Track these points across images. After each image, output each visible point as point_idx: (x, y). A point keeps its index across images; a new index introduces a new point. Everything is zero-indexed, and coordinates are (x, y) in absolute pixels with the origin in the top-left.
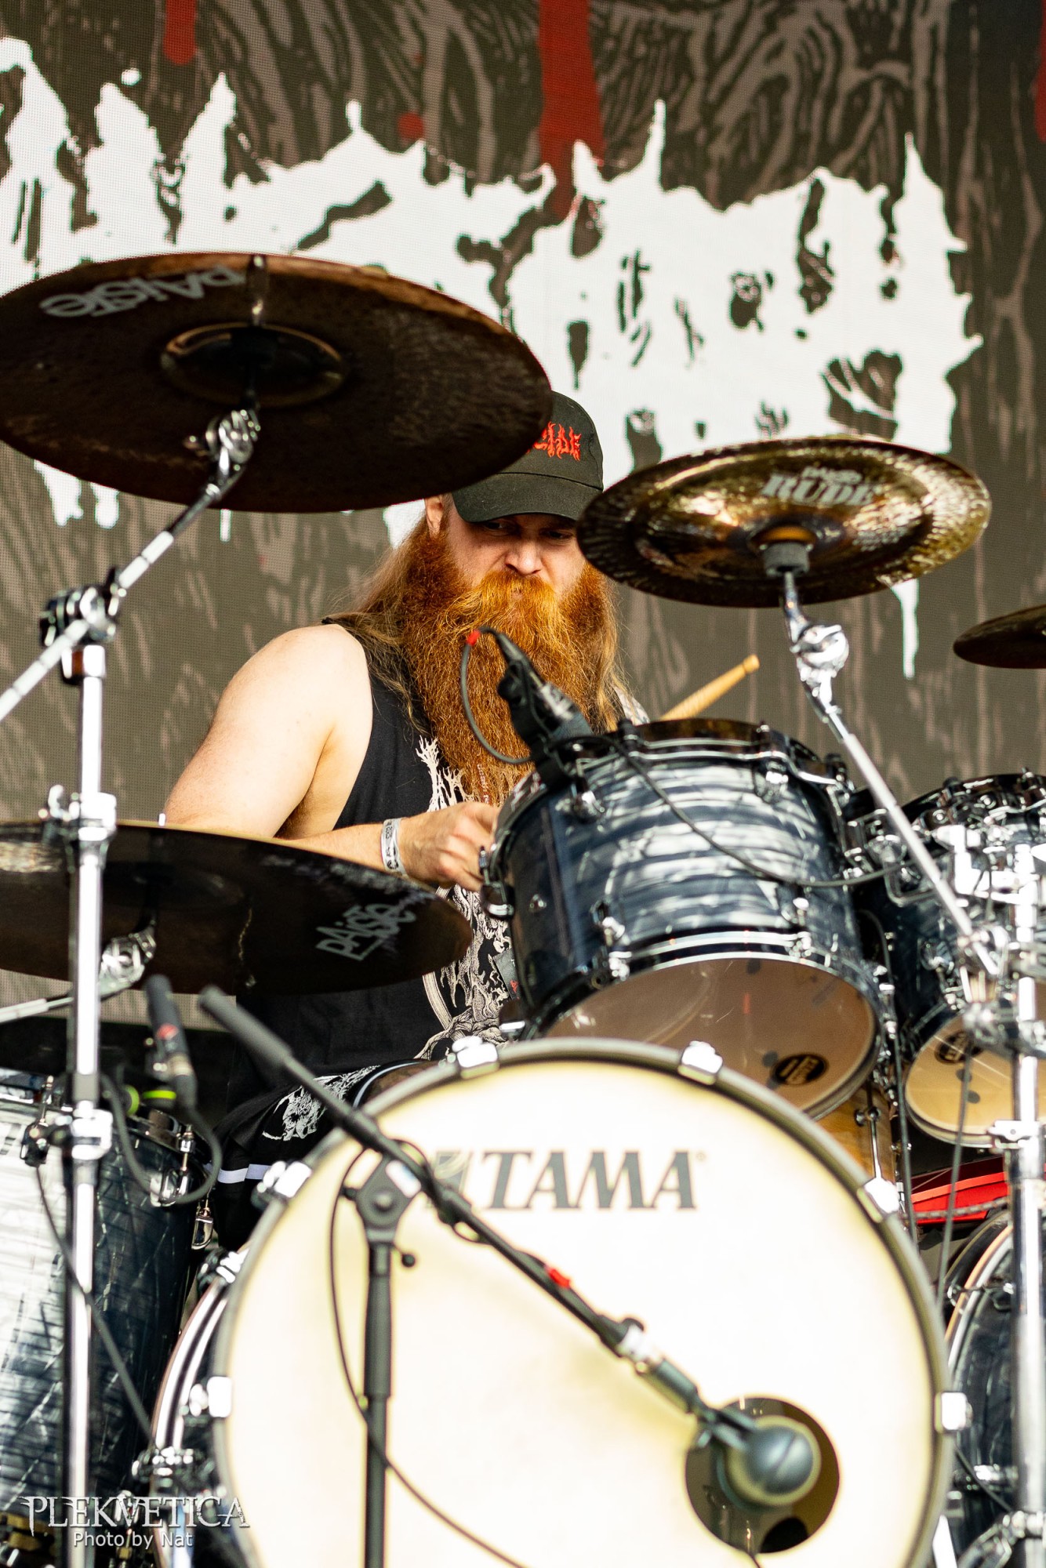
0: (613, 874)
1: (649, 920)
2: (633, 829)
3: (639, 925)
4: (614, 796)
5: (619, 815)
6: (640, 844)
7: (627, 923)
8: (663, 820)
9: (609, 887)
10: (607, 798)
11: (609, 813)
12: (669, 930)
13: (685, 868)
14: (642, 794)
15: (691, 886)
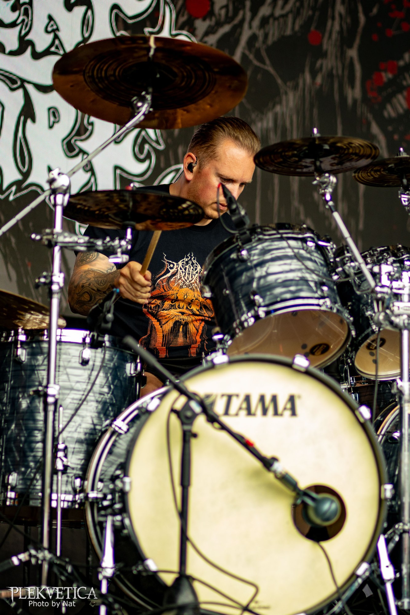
0: (256, 280)
1: (271, 296)
2: (261, 264)
3: (267, 298)
4: (253, 252)
5: (256, 259)
6: (265, 269)
7: (263, 297)
8: (273, 260)
9: (255, 285)
10: (250, 253)
11: (252, 258)
12: (279, 299)
13: (283, 277)
14: (263, 251)
15: (285, 283)
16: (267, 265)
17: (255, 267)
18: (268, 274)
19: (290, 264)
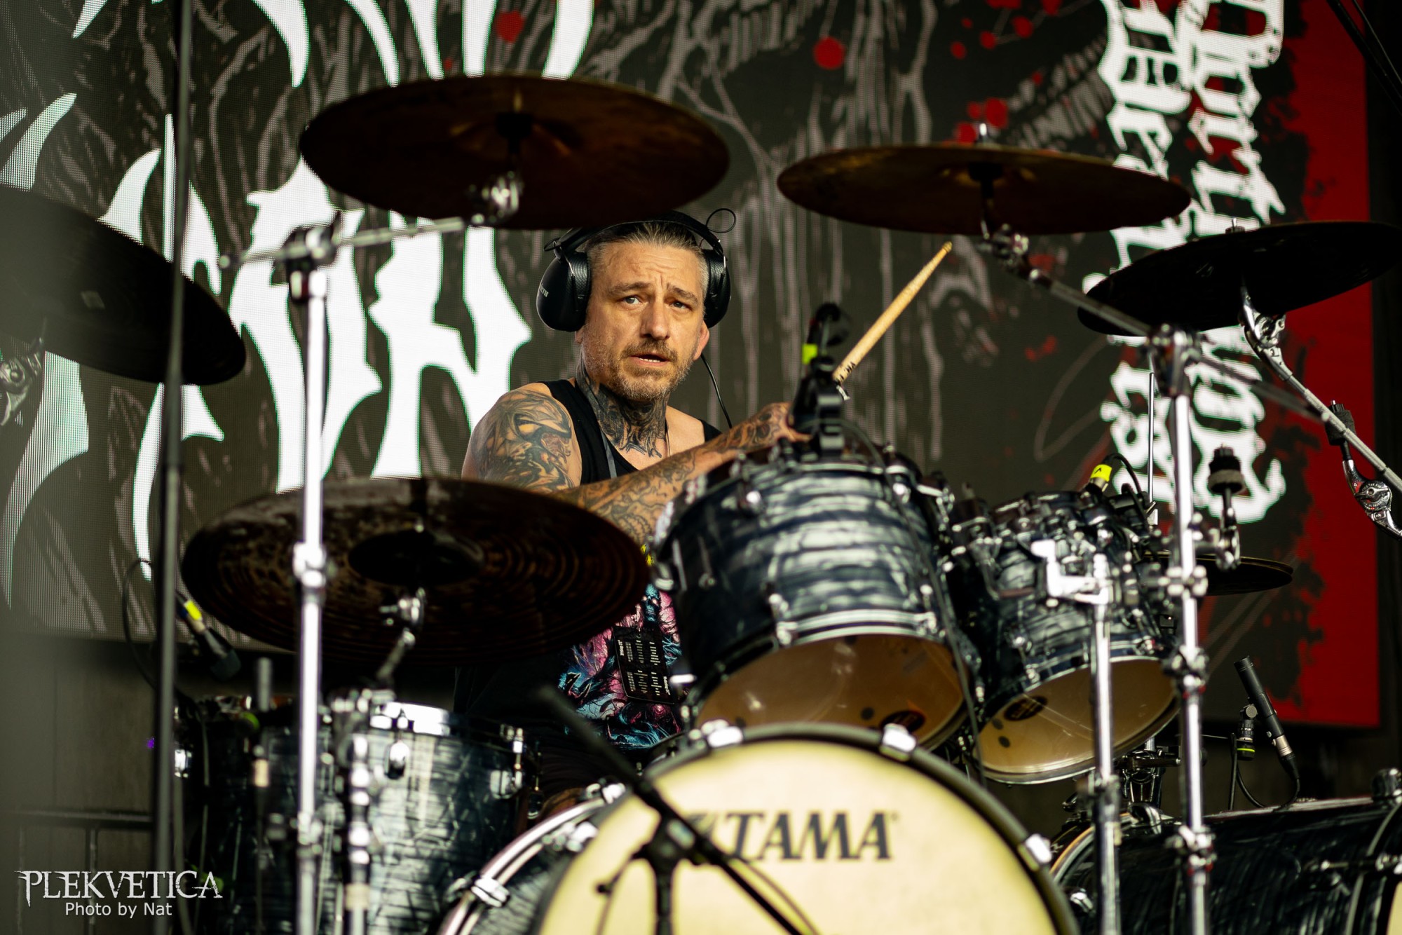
0: (775, 560)
1: (808, 599)
3: (799, 603)
5: (778, 513)
6: (797, 537)
7: (789, 599)
8: (817, 518)
9: (772, 570)
10: (766, 499)
11: (769, 512)
12: (823, 607)
13: (836, 557)
14: (795, 497)
15: (841, 572)
16: (803, 528)
17: (775, 531)
18: (803, 550)
19: (854, 531)
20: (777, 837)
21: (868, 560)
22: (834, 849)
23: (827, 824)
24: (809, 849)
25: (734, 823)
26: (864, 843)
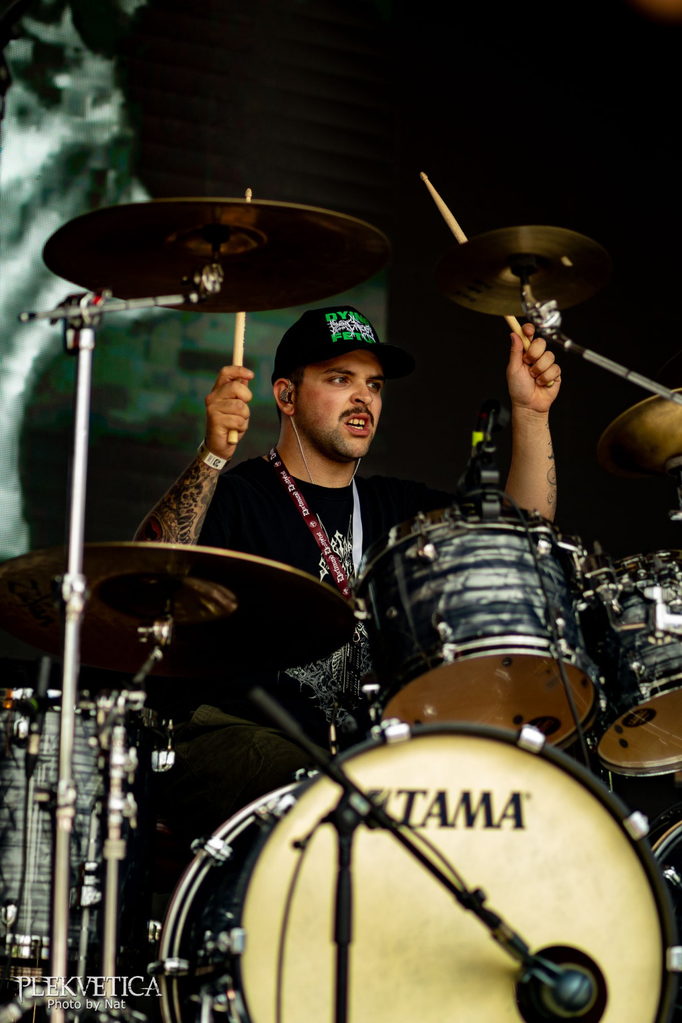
0: (444, 597)
1: (467, 627)
2: (456, 570)
3: (460, 629)
4: (445, 549)
5: (447, 562)
6: (461, 579)
7: (453, 626)
8: (478, 565)
9: (441, 605)
10: (439, 550)
12: (479, 633)
13: (490, 595)
14: (462, 549)
15: (494, 607)
16: (466, 573)
17: (444, 574)
18: (466, 589)
19: (506, 576)
20: (436, 810)
21: (516, 598)
22: (480, 819)
23: (475, 800)
24: (461, 820)
25: (403, 798)
26: (504, 816)
